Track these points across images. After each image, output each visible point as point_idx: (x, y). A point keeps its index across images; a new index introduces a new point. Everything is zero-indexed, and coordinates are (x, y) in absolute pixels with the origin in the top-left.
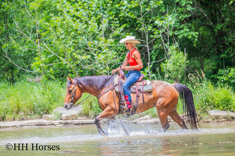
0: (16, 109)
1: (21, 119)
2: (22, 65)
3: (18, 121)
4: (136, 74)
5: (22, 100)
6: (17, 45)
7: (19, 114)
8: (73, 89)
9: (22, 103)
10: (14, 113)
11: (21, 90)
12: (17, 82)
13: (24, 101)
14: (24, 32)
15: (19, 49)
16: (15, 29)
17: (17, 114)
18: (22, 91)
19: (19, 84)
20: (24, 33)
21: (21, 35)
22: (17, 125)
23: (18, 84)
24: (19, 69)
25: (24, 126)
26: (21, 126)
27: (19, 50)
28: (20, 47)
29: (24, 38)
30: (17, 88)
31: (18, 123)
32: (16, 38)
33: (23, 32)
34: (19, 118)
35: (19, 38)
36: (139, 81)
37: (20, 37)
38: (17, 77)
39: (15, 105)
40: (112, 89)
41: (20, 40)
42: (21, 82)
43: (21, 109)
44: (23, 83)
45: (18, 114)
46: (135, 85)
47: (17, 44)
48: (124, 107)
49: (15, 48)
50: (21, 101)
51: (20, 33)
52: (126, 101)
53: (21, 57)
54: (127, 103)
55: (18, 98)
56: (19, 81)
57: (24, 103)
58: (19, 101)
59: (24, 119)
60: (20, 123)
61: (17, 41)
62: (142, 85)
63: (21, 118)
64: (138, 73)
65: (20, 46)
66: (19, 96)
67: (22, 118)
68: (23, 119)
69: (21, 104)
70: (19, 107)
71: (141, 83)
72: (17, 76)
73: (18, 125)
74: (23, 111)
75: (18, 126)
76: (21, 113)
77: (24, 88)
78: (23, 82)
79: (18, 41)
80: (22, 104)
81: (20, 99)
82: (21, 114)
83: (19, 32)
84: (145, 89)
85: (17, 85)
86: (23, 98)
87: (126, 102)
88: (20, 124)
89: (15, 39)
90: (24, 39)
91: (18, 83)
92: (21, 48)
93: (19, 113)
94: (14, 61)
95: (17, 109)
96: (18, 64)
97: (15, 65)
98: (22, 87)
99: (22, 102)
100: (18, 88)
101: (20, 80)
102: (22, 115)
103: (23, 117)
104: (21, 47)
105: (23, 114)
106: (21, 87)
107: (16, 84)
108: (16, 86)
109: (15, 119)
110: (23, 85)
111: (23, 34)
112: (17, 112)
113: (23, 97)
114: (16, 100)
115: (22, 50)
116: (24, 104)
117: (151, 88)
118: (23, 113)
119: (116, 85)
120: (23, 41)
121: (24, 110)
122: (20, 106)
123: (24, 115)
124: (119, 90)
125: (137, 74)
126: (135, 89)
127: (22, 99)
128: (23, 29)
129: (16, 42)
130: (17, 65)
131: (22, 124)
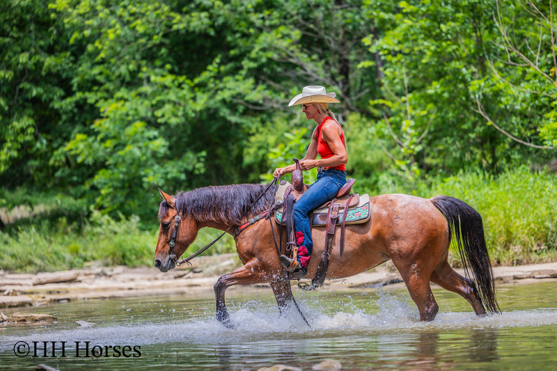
0: (503, 239)
1: (515, 262)
2: (516, 130)
3: (508, 266)
4: (331, 179)
5: (517, 216)
6: (504, 82)
7: (510, 251)
8: (173, 220)
9: (518, 224)
10: (499, 248)
11: (516, 192)
12: (505, 172)
13: (521, 218)
14: (520, 51)
15: (510, 92)
16: (501, 43)
17: (505, 251)
18: (517, 195)
19: (510, 178)
20: (521, 54)
21: (513, 59)
22: (505, 277)
23: (507, 177)
24: (509, 140)
25: (523, 278)
26: (515, 278)
27: (510, 95)
28: (512, 88)
29: (521, 65)
30: (505, 186)
31: (508, 271)
32: (501, 65)
33: (518, 52)
34: (511, 260)
35: (510, 67)
36: (339, 195)
37: (513, 63)
38: (504, 161)
39: (502, 227)
40: (267, 216)
41: (511, 72)
42: (514, 173)
43: (514, 239)
44: (520, 175)
45: (508, 249)
46: (327, 207)
47: (504, 80)
48: (290, 260)
49: (501, 91)
50: (515, 217)
51: (512, 55)
52: (297, 246)
53: (513, 113)
54: (298, 252)
55: (508, 212)
56: (509, 169)
57: (522, 223)
58: (509, 217)
59: (522, 261)
60: (513, 271)
61: (505, 74)
62: (343, 208)
63: (515, 258)
64: (339, 178)
65: (511, 85)
66: (509, 206)
67: (517, 260)
68: (519, 263)
69: (515, 226)
70: (509, 233)
71: (343, 203)
72: (506, 158)
73: (509, 277)
74: (519, 242)
75: (508, 279)
76: (516, 247)
77: (522, 187)
78: (520, 172)
79: (507, 72)
80: (518, 227)
81: (511, 213)
82: (516, 251)
83: (510, 52)
84: (352, 216)
85: (506, 180)
86: (519, 212)
87: (297, 248)
88: (512, 274)
89: (500, 70)
90: (521, 69)
91: (508, 174)
92: (513, 90)
93: (511, 247)
94: (498, 121)
95: (506, 239)
96: (508, 129)
97: (501, 132)
98: (518, 185)
99: (518, 221)
100: (507, 187)
101: (513, 169)
102: (518, 253)
103: (521, 257)
104: (515, 88)
105: (521, 250)
106: (514, 185)
107: (502, 177)
108: (503, 184)
109: (502, 263)
110: (519, 179)
111: (519, 56)
112: (505, 246)
113: (520, 208)
114: (502, 216)
115: (516, 94)
116: (522, 225)
117: (366, 216)
118: (519, 246)
119: (279, 207)
120: (520, 73)
121: (522, 239)
122: (511, 230)
123: (523, 251)
124: (283, 217)
125: (334, 180)
126: (324, 216)
127: (516, 212)
128: (519, 44)
129: (503, 77)
130: (505, 130)
131: (517, 274)
